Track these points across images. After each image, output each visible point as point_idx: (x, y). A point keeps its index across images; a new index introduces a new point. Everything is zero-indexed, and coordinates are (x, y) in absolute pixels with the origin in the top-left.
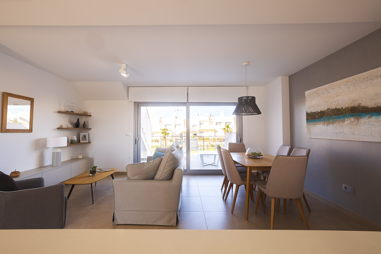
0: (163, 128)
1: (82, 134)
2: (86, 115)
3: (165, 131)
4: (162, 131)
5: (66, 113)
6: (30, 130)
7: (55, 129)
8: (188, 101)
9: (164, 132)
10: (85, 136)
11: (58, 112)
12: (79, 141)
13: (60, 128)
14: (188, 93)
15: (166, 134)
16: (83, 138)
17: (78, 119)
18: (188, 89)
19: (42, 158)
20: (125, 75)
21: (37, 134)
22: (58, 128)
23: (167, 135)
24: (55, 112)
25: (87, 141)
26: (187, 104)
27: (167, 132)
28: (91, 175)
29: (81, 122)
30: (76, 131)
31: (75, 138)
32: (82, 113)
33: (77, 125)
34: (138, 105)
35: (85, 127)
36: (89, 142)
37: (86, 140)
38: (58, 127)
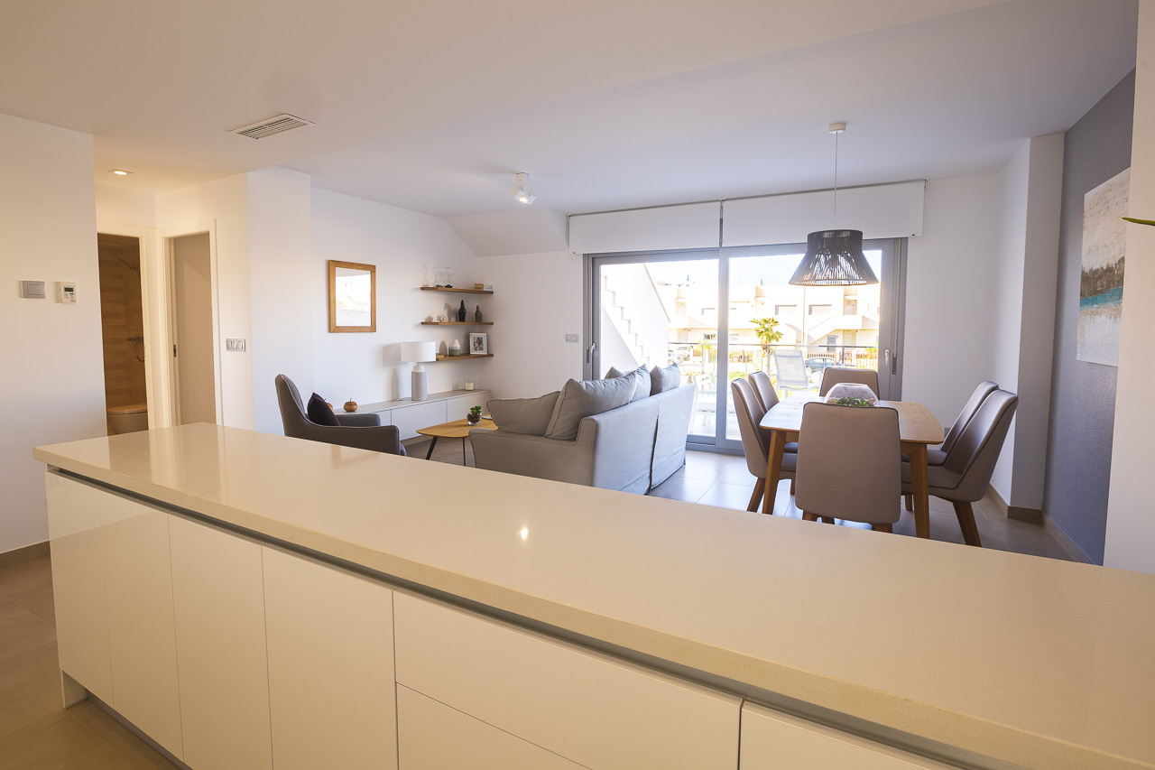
0: (760, 318)
1: (474, 336)
2: (479, 291)
3: (767, 326)
4: (758, 326)
5: (437, 288)
6: (373, 328)
7: (418, 326)
8: (721, 243)
9: (763, 330)
10: (480, 341)
11: (422, 289)
12: (467, 353)
13: (427, 323)
14: (721, 220)
15: (770, 338)
16: (477, 345)
17: (462, 302)
18: (722, 207)
19: (395, 382)
20: (524, 200)
21: (386, 335)
22: (422, 323)
23: (774, 342)
24: (416, 289)
25: (484, 352)
26: (719, 252)
27: (775, 329)
28: (470, 423)
29: (471, 308)
30: (462, 327)
31: (458, 346)
32: (471, 287)
33: (461, 315)
34: (593, 262)
35: (480, 320)
36: (490, 355)
37: (481, 349)
38: (424, 321)
